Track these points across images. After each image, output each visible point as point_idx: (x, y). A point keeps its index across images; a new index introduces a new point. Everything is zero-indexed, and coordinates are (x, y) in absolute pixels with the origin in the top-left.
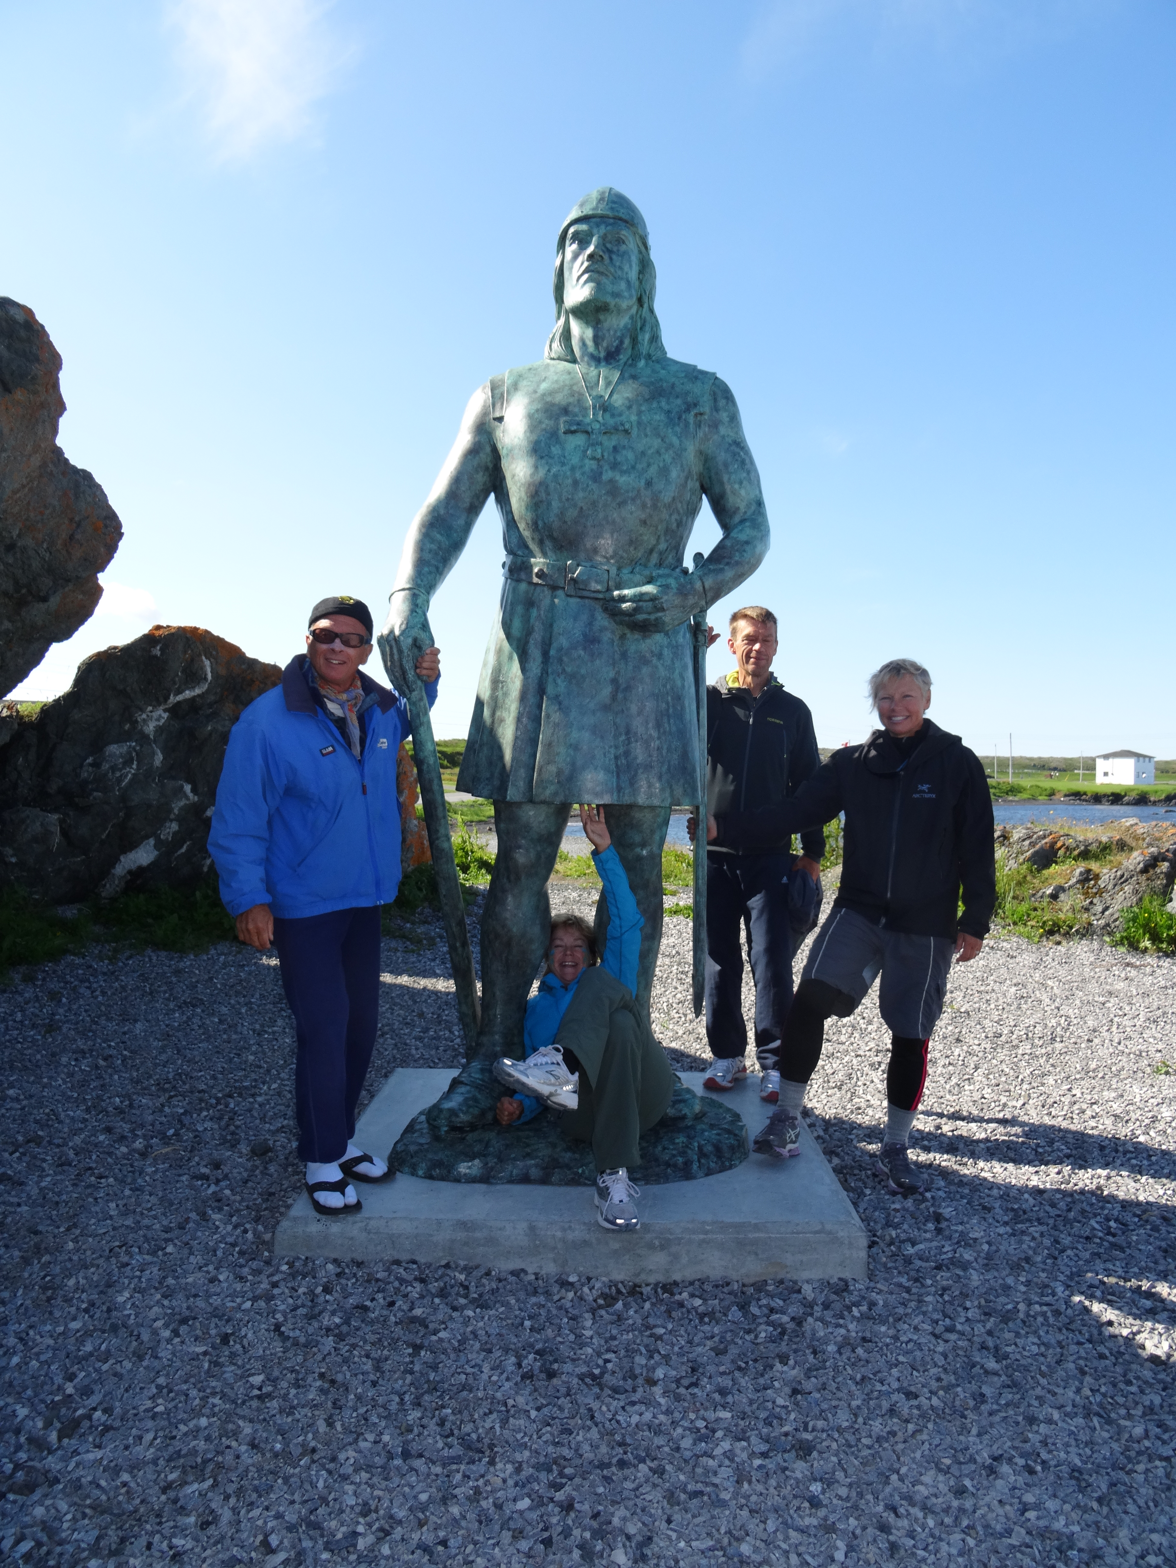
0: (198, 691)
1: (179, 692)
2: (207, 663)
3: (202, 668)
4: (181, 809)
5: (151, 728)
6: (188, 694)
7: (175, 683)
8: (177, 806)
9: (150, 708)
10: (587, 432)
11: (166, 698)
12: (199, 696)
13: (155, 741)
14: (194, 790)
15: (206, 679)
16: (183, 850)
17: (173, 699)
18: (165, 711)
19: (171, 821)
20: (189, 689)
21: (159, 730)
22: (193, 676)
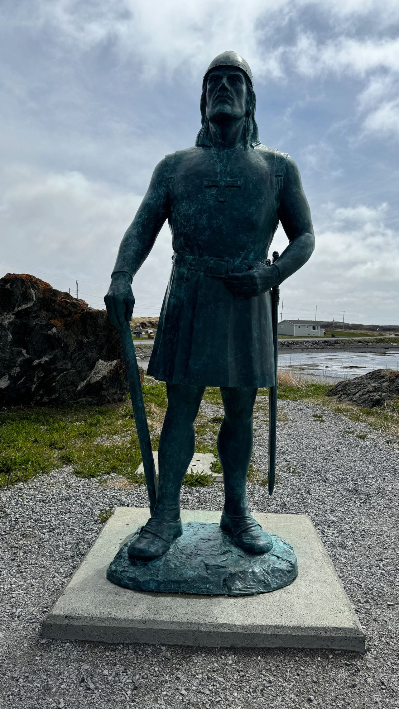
0: (29, 305)
1: (20, 306)
2: (33, 292)
3: (31, 294)
4: (21, 361)
5: (6, 323)
6: (24, 307)
7: (17, 302)
8: (19, 360)
9: (6, 313)
10: (217, 187)
11: (14, 309)
12: (29, 307)
13: (8, 329)
14: (27, 353)
15: (32, 299)
16: (22, 381)
17: (17, 309)
18: (13, 314)
19: (16, 367)
20: (25, 304)
21: (10, 323)
22: (26, 298)
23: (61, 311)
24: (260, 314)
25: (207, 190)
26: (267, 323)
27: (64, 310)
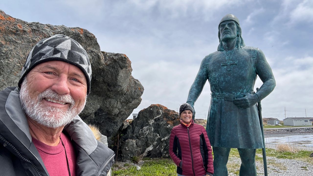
0: (159, 116)
1: (156, 117)
2: (161, 111)
3: (160, 112)
4: (157, 139)
5: (151, 123)
6: (158, 117)
7: (155, 115)
8: (156, 138)
9: (151, 120)
10: (227, 65)
11: (154, 118)
12: (159, 117)
13: (152, 126)
14: (159, 135)
15: (161, 114)
16: (158, 147)
17: (155, 118)
18: (154, 120)
19: (155, 141)
20: (158, 116)
21: (153, 124)
22: (158, 113)
23: (172, 118)
24: (252, 115)
25: (223, 67)
26: (256, 119)
27: (173, 117)
